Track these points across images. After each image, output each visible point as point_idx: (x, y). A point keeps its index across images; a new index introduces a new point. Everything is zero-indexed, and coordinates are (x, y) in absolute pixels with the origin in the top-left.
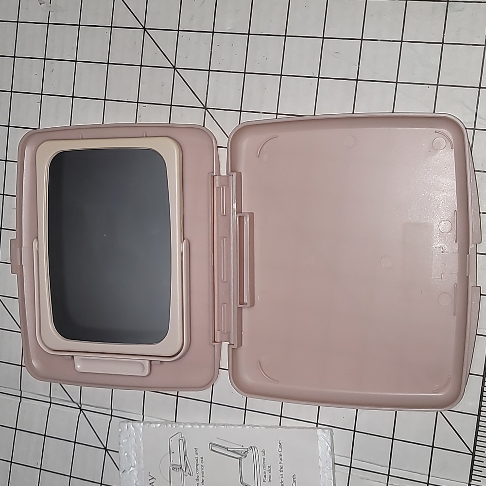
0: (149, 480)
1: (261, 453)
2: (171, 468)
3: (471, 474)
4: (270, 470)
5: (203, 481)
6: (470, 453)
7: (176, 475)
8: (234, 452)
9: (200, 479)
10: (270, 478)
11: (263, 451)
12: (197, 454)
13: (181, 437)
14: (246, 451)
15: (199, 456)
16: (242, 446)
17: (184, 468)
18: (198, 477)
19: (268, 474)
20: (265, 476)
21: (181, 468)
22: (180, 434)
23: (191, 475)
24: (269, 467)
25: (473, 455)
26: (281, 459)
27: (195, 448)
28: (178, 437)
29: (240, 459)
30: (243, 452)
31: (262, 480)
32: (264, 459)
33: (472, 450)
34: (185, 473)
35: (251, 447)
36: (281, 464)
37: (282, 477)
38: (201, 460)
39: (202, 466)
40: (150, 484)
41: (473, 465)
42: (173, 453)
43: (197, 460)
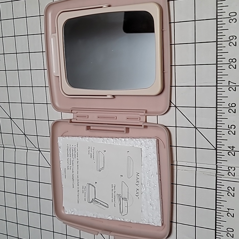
0: (139, 195)
1: (86, 199)
2: (127, 199)
3: (217, 160)
4: (83, 191)
5: (112, 191)
6: (214, 149)
7: (125, 195)
8: (98, 202)
9: (113, 192)
10: (83, 188)
11: (85, 200)
12: (115, 204)
13: (121, 213)
14: (92, 201)
15: (114, 203)
16: (94, 204)
17: (121, 198)
18: (115, 193)
19: (84, 190)
20: (85, 189)
21: (122, 199)
22: (122, 215)
23: (118, 194)
24: (83, 193)
25: (216, 150)
26: (78, 195)
27: (115, 207)
28: (124, 214)
29: (95, 198)
30: (94, 201)
31: (86, 187)
32: (85, 197)
33: (215, 147)
34: (121, 196)
35: (90, 203)
36: (78, 193)
37: (78, 188)
38: (113, 201)
39: (112, 198)
40: (138, 193)
41: (217, 155)
42: (126, 207)
43: (115, 201)
